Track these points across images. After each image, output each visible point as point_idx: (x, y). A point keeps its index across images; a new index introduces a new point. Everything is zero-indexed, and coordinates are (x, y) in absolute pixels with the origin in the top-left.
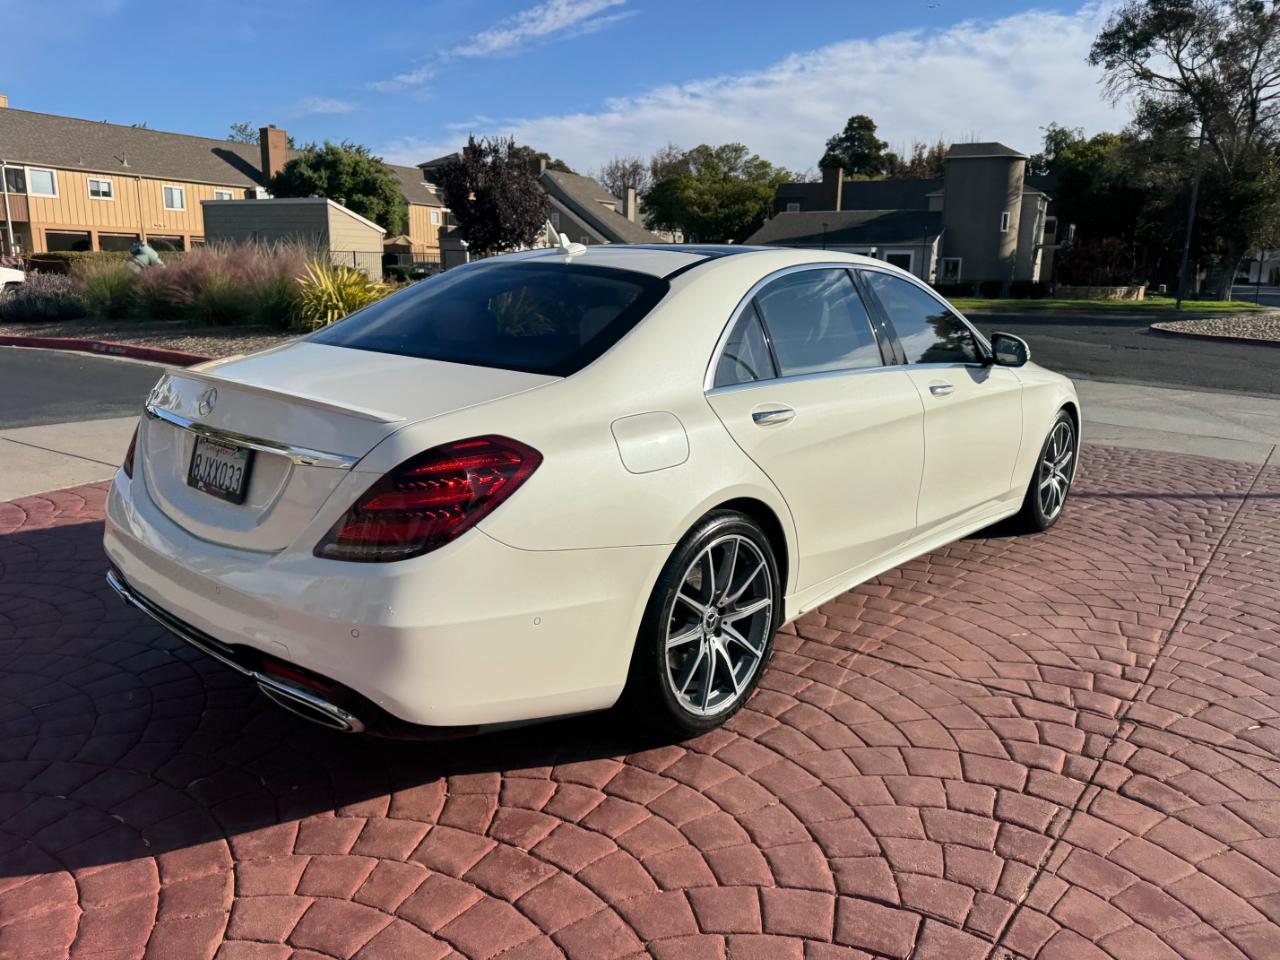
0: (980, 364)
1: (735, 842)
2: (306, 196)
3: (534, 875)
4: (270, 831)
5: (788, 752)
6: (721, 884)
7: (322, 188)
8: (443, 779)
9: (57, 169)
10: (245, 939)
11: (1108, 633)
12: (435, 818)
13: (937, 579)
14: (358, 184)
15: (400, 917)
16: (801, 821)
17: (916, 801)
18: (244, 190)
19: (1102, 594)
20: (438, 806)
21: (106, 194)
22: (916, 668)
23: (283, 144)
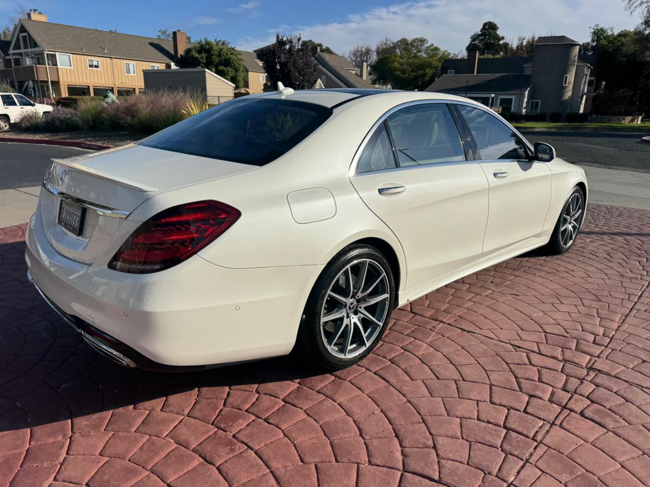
0: (527, 160)
1: (350, 435)
2: (195, 67)
3: (232, 450)
4: (95, 416)
5: (392, 380)
6: (337, 461)
7: (203, 63)
8: (197, 389)
9: (72, 53)
10: (64, 481)
11: (589, 315)
12: (186, 413)
13: (497, 280)
14: (221, 61)
15: (152, 472)
16: (391, 424)
17: (458, 414)
18: (164, 64)
19: (590, 292)
20: (189, 405)
21: (97, 67)
22: (474, 333)
23: (184, 40)
